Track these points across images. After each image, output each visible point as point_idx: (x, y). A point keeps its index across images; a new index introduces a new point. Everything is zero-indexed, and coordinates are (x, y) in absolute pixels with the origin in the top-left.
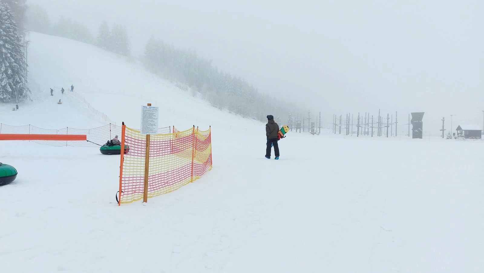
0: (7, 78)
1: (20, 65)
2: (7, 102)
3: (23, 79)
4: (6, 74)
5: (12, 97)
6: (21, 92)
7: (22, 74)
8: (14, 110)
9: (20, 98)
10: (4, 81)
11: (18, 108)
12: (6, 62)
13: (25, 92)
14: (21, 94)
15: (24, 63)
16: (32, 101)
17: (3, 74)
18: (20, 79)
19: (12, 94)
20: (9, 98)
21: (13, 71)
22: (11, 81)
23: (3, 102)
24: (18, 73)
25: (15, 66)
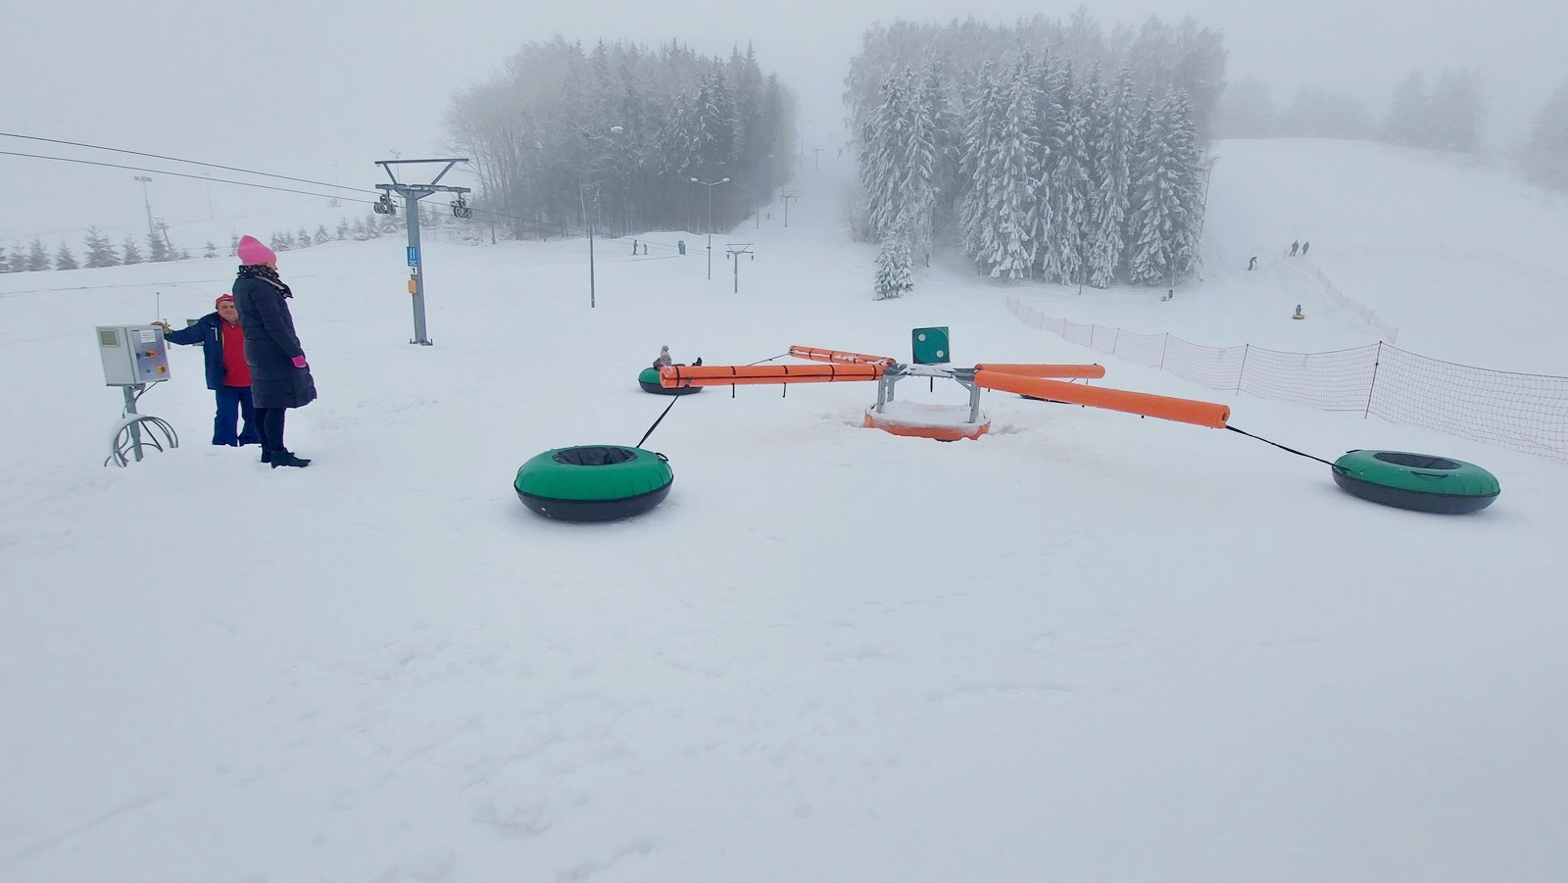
0: (1161, 239)
1: (1189, 211)
2: (1156, 285)
3: (1191, 237)
4: (1162, 231)
5: (1166, 276)
6: (1182, 264)
7: (1192, 227)
8: (1164, 299)
9: (1179, 276)
10: (1155, 245)
11: (1171, 297)
12: (1165, 207)
13: (1190, 263)
14: (1183, 269)
15: (1196, 204)
16: (1201, 280)
17: (1154, 231)
18: (1186, 238)
19: (1168, 269)
20: (1160, 278)
21: (1175, 223)
22: (1167, 243)
23: (1148, 285)
24: (1183, 227)
25: (1179, 213)
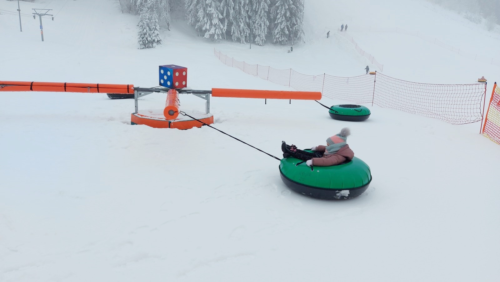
0: (286, 21)
1: (297, 7)
2: (284, 45)
3: (299, 21)
4: (286, 16)
5: (289, 39)
6: (296, 34)
7: (299, 16)
8: (289, 52)
9: (295, 40)
10: (283, 24)
11: (292, 50)
12: (286, 5)
13: (299, 34)
14: (296, 37)
15: (300, 4)
17: (283, 17)
18: (296, 21)
19: (290, 36)
20: (286, 41)
21: (291, 13)
22: (289, 23)
23: (281, 44)
24: (295, 16)
25: (293, 8)
